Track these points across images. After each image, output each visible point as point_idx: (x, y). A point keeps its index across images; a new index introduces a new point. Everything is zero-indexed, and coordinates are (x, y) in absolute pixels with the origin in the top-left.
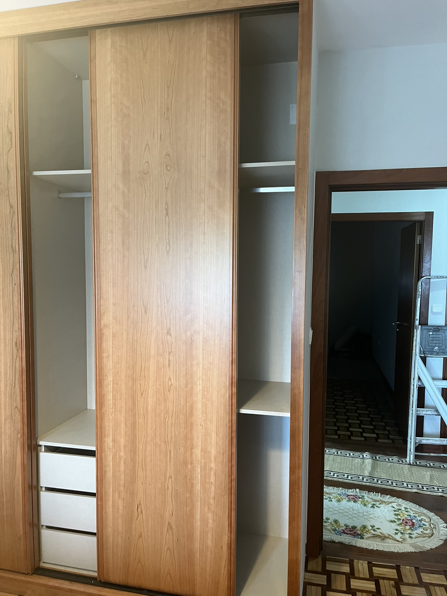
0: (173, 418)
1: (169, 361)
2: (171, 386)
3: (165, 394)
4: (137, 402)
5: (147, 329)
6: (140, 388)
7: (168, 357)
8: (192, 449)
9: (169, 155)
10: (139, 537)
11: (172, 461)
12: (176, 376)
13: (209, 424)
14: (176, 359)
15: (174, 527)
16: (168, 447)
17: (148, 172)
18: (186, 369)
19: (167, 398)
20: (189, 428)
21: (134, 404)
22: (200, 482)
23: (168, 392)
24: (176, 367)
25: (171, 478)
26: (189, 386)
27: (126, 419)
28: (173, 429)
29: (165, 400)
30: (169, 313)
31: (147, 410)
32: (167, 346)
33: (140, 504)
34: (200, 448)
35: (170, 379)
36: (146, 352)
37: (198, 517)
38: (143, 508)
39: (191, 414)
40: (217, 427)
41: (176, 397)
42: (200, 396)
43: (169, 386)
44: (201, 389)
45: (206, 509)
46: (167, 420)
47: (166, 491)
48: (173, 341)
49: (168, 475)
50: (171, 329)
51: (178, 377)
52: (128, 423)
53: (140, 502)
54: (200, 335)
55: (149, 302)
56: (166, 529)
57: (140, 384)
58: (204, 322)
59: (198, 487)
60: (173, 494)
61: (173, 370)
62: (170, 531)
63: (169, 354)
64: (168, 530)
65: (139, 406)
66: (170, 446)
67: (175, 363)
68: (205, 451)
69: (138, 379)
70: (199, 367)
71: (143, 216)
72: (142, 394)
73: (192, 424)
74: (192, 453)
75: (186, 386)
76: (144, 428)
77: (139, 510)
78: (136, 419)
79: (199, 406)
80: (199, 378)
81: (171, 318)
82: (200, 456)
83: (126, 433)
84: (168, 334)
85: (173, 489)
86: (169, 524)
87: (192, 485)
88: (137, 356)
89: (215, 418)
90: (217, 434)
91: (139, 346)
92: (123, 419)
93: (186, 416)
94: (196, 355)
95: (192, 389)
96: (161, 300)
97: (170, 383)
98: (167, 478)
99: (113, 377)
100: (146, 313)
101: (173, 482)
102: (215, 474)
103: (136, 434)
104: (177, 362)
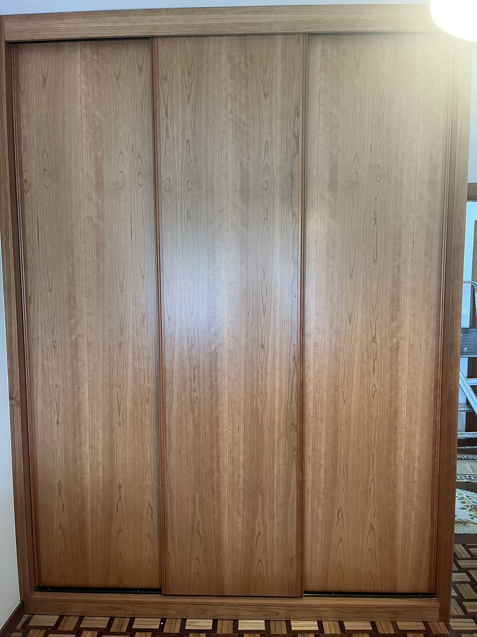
0: (377, 423)
1: (374, 368)
2: (375, 392)
3: (368, 401)
4: (339, 410)
5: (350, 338)
6: (343, 396)
7: (373, 364)
8: (396, 450)
9: (379, 166)
10: (340, 542)
11: (375, 464)
12: (380, 381)
13: (413, 426)
14: (381, 366)
15: (376, 528)
16: (371, 452)
17: (357, 182)
18: (391, 375)
19: (371, 404)
20: (393, 431)
21: (336, 412)
22: (403, 481)
23: (372, 399)
24: (381, 372)
25: (374, 481)
26: (394, 391)
27: (327, 427)
28: (376, 433)
29: (369, 406)
30: (375, 321)
31: (350, 416)
32: (371, 353)
33: (341, 509)
34: (403, 449)
35: (374, 385)
36: (350, 359)
37: (400, 514)
38: (344, 513)
39: (396, 418)
40: (422, 428)
41: (380, 402)
42: (405, 400)
43: (373, 393)
44: (406, 394)
45: (409, 507)
46: (370, 424)
47: (368, 493)
48: (378, 348)
49: (370, 478)
50: (377, 336)
51: (383, 383)
52: (329, 431)
53: (341, 507)
54: (406, 341)
55: (354, 310)
56: (368, 531)
57: (343, 392)
58: (410, 328)
59: (401, 486)
60: (375, 495)
61: (377, 377)
62: (372, 532)
63: (374, 360)
64: (369, 532)
65: (341, 414)
66: (373, 450)
67: (380, 369)
68: (408, 452)
69: (341, 387)
70: (405, 372)
71: (350, 226)
72: (345, 402)
73: (396, 427)
74: (395, 455)
75: (391, 392)
76: (346, 435)
77: (340, 515)
78: (338, 426)
79: (404, 409)
80: (405, 382)
81: (377, 325)
82: (403, 457)
83: (327, 440)
84: (373, 342)
85: (376, 492)
86: (371, 525)
87: (395, 486)
88: (339, 365)
89: (419, 420)
90: (421, 435)
91: (342, 354)
92: (324, 428)
93: (390, 420)
94: (401, 361)
95: (397, 393)
96: (366, 309)
97: (374, 389)
98: (370, 482)
99: (314, 386)
100: (350, 321)
101: (375, 485)
102: (419, 473)
103: (337, 441)
104: (381, 368)
